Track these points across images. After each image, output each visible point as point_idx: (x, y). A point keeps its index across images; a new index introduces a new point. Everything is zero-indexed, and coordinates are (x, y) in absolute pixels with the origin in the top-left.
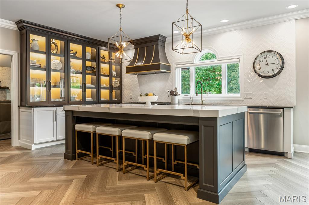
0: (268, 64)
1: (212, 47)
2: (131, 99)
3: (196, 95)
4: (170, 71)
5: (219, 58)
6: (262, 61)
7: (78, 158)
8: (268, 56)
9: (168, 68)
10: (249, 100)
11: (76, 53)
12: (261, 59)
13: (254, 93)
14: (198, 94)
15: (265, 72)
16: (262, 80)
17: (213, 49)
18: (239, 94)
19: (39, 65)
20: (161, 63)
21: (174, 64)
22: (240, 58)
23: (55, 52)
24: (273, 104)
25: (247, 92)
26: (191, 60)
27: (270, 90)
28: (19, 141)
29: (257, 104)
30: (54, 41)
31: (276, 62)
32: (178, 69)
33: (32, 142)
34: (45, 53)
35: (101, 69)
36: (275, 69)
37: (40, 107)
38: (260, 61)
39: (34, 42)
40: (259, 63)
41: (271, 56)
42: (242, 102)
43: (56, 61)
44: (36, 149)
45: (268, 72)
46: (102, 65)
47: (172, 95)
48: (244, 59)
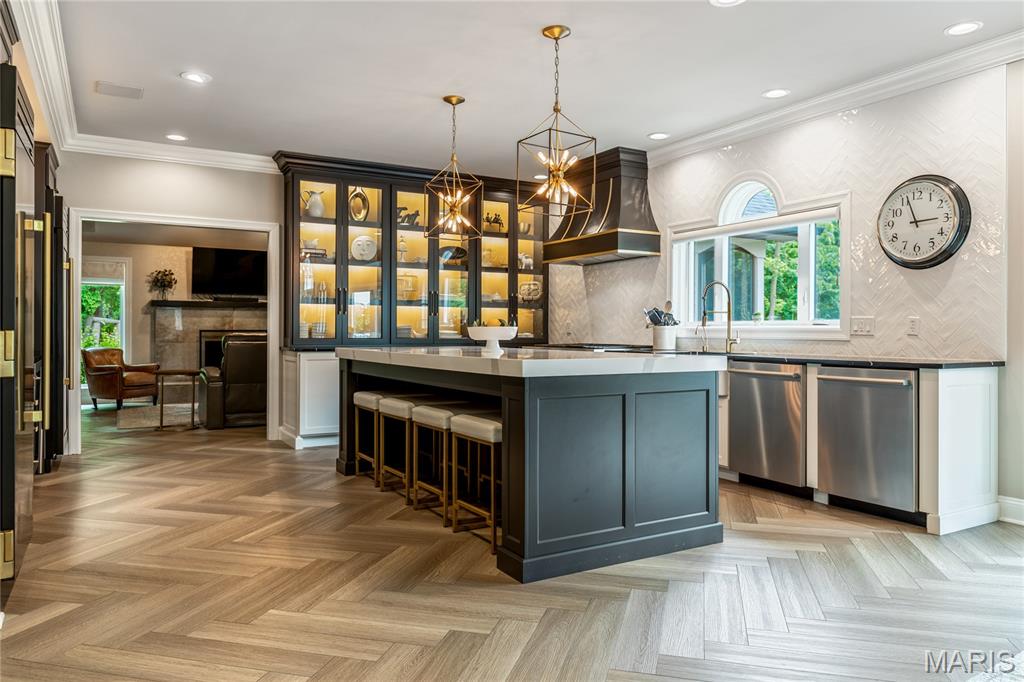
0: (916, 222)
1: (764, 173)
2: (569, 334)
3: (701, 322)
4: (659, 251)
5: (784, 207)
6: (899, 212)
7: (360, 471)
8: (917, 195)
9: (654, 244)
10: (867, 340)
11: (417, 214)
12: (897, 205)
13: (879, 319)
14: (707, 323)
15: (910, 247)
16: (902, 276)
17: (766, 178)
18: (838, 321)
19: (321, 252)
20: (619, 230)
21: (668, 230)
22: (842, 205)
23: (361, 217)
24: (936, 357)
25: (861, 313)
26: (709, 217)
27: (925, 307)
28: (281, 428)
29: (889, 354)
30: (359, 190)
31: (940, 214)
32: (683, 245)
33: (296, 432)
34: (335, 222)
35: (484, 253)
36: (938, 239)
37: (313, 350)
38: (895, 213)
39: (314, 196)
40: (891, 218)
41: (926, 195)
42: (845, 347)
43: (363, 239)
44: (305, 449)
45: (917, 249)
46: (487, 242)
47: (656, 324)
48: (851, 205)
